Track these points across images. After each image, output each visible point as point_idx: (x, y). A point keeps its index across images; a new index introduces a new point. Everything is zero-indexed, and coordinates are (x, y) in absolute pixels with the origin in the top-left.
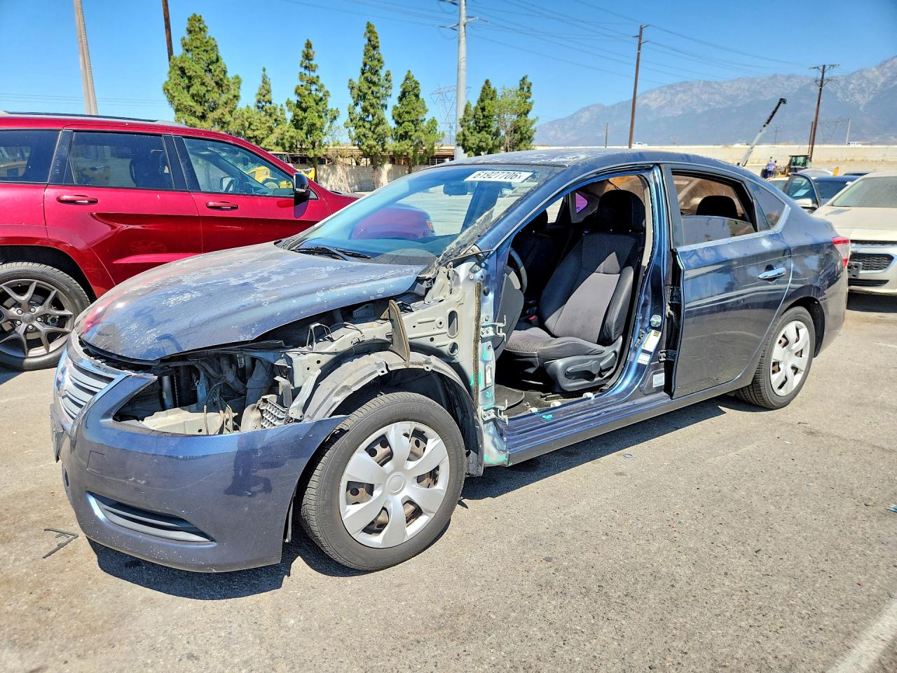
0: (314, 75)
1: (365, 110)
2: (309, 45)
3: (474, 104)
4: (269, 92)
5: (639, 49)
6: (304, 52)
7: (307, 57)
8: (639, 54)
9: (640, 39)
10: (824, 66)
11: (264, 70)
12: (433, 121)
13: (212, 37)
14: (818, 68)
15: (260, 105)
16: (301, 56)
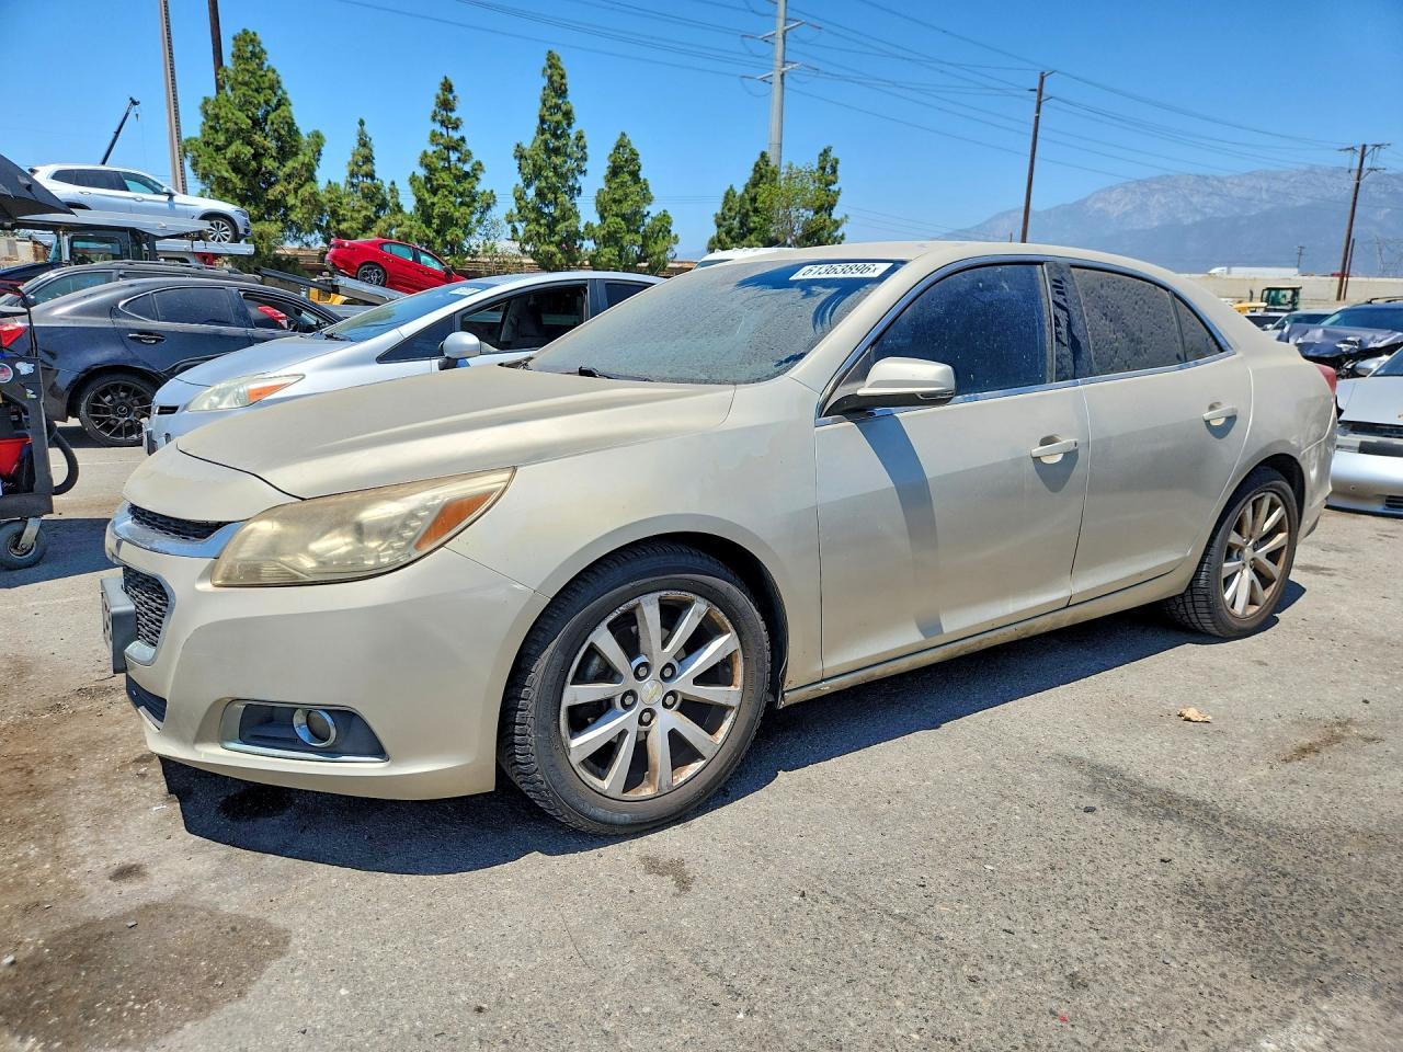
0: (456, 135)
1: (540, 194)
2: (447, 87)
3: (739, 190)
4: (368, 159)
5: (1038, 111)
6: (438, 97)
7: (446, 105)
8: (1037, 118)
9: (1040, 94)
10: (1364, 147)
11: (362, 123)
12: (665, 218)
13: (274, 67)
14: (1353, 148)
15: (355, 181)
16: (434, 103)
